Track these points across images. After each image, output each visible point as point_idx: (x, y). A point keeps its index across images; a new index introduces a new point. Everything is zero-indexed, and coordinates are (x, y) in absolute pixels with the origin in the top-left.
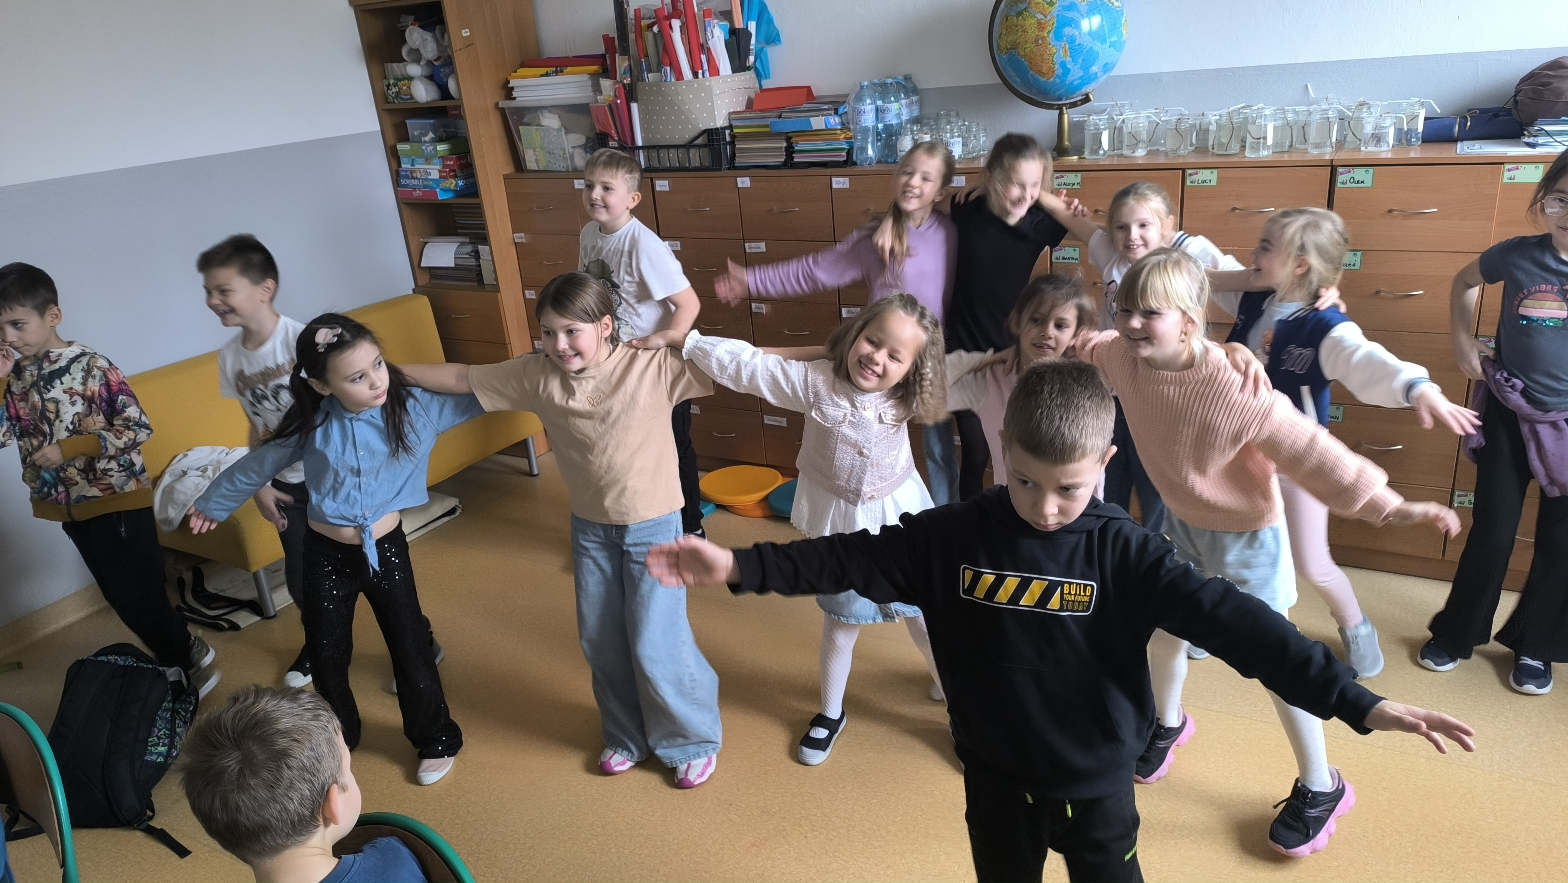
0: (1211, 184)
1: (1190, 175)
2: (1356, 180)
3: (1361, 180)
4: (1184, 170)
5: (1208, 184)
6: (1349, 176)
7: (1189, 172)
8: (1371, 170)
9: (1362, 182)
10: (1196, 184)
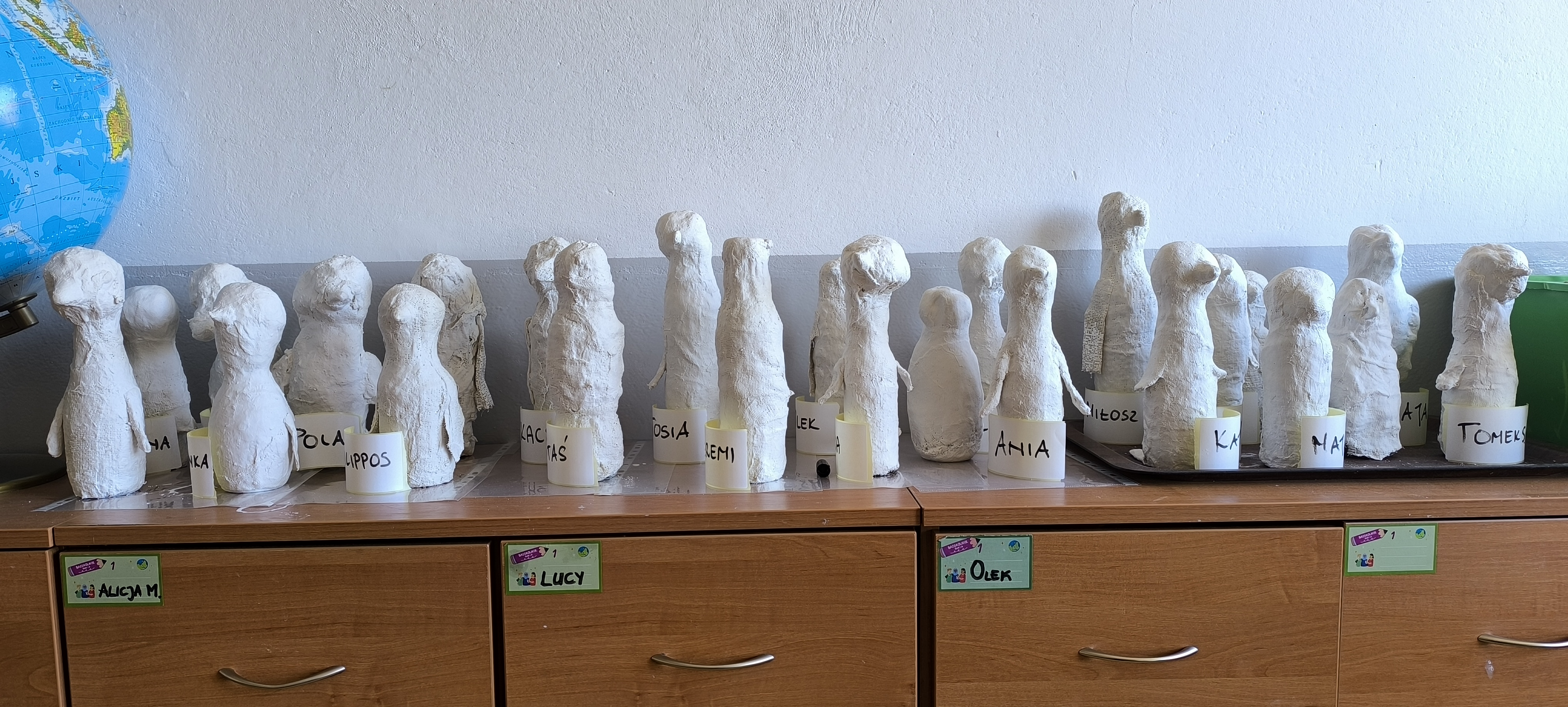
0: (585, 586)
1: (519, 559)
2: (988, 569)
3: (1001, 569)
4: (495, 543)
5: (576, 587)
6: (971, 555)
7: (512, 549)
8: (1024, 541)
9: (1005, 575)
10: (538, 587)
